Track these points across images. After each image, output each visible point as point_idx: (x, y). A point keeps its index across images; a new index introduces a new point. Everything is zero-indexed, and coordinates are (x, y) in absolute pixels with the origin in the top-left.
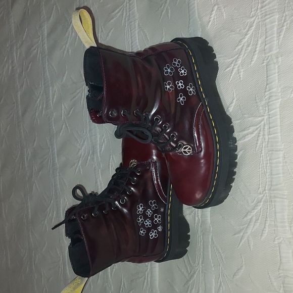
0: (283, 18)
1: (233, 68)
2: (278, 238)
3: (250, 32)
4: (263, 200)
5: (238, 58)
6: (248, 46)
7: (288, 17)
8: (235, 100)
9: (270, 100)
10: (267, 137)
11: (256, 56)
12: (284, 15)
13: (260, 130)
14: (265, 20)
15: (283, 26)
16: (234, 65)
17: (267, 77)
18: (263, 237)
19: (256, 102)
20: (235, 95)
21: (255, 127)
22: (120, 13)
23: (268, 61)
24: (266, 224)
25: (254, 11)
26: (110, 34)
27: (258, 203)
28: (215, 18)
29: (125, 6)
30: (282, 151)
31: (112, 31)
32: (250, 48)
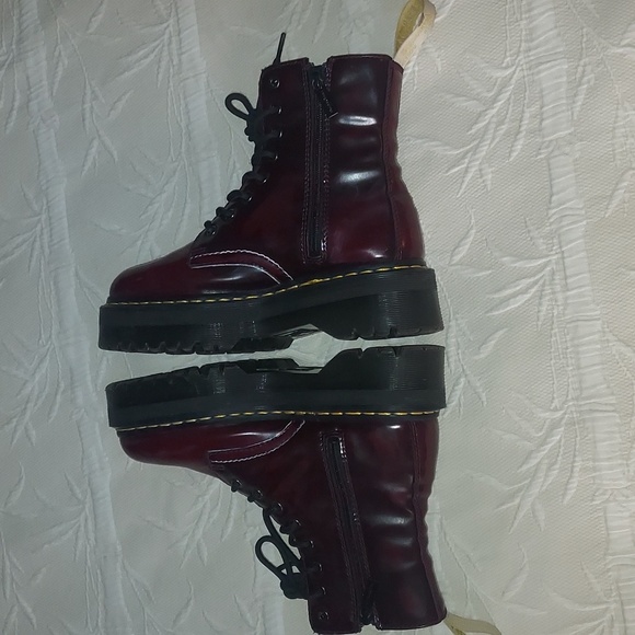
0: (580, 69)
1: (468, 167)
2: (601, 491)
3: (504, 96)
4: (564, 421)
5: (477, 146)
6: (501, 123)
7: (589, 68)
8: (473, 231)
9: (563, 223)
10: (560, 296)
11: (521, 142)
12: (582, 63)
13: (544, 285)
14: (539, 72)
15: (580, 85)
16: (470, 162)
17: (551, 180)
18: (568, 497)
19: (529, 231)
20: (473, 221)
21: (532, 280)
22: (152, 56)
23: (550, 149)
24: (575, 470)
25: (511, 56)
26: (120, 106)
27: (552, 430)
28: (416, 69)
29: (166, 42)
30: (599, 319)
31: (127, 96)
32: (504, 127)
